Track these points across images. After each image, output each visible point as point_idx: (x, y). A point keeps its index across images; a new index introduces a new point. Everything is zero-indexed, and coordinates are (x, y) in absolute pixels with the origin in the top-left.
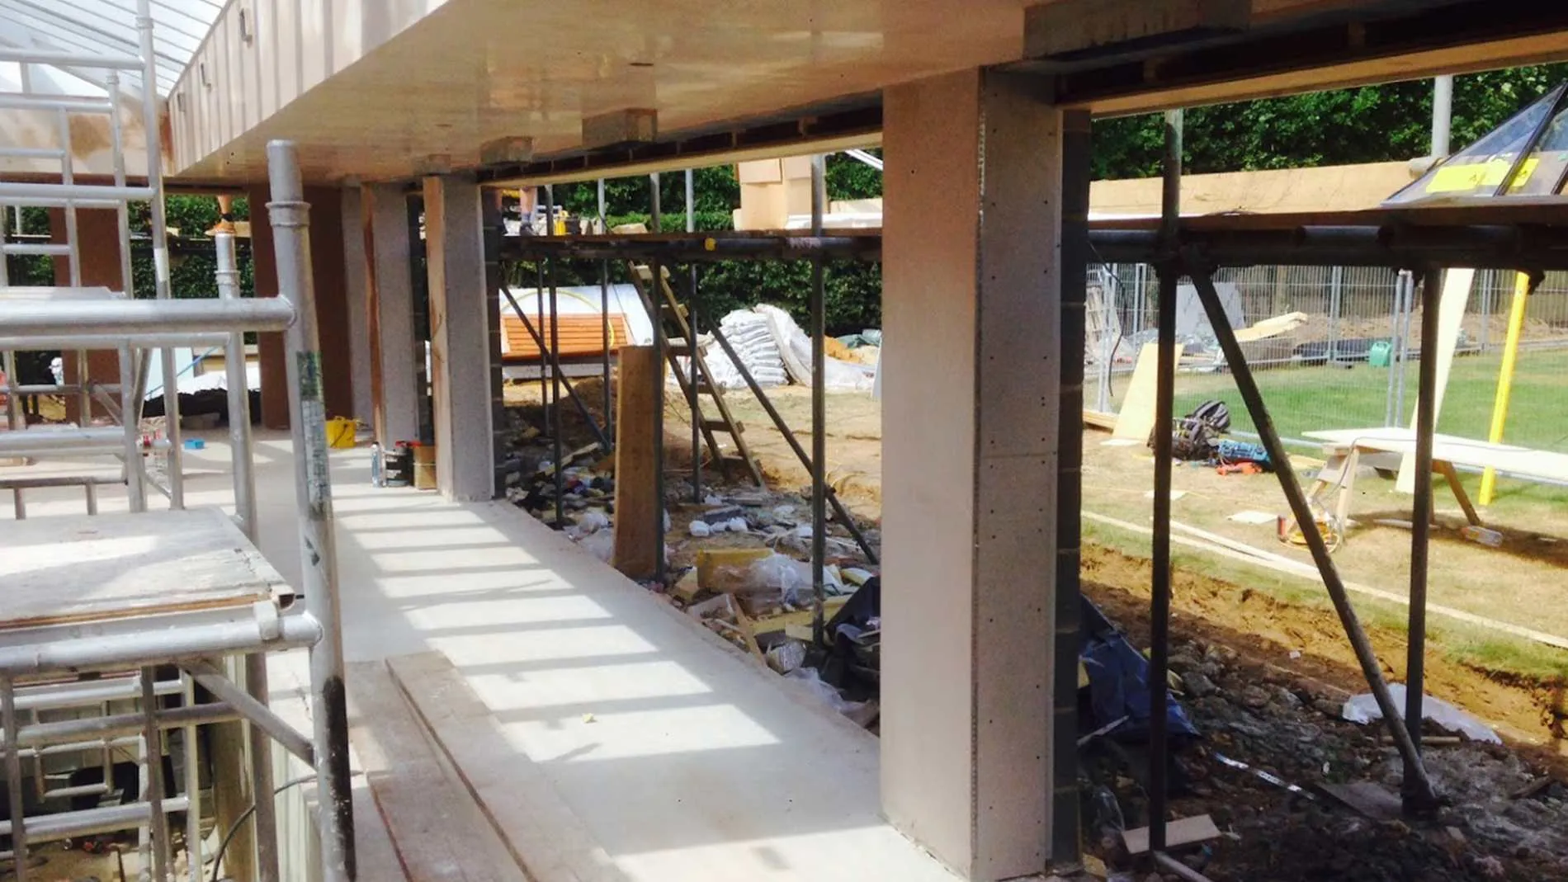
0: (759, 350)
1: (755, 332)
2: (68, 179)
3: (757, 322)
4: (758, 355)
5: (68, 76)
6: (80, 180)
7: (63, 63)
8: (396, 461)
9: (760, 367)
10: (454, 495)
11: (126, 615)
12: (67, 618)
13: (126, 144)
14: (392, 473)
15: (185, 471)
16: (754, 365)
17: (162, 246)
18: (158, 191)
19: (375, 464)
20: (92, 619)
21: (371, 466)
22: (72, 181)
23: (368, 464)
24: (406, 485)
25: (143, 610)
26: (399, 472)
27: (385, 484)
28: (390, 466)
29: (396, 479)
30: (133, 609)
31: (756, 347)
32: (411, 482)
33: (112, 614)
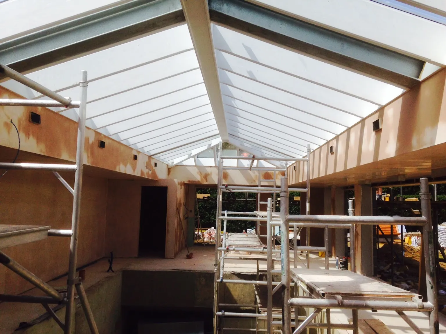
0: (444, 237)
1: (442, 232)
2: (275, 186)
3: (443, 228)
4: (443, 239)
5: (266, 162)
6: (262, 186)
7: (265, 159)
8: (343, 262)
9: (444, 243)
10: (362, 273)
11: (380, 296)
12: (367, 295)
13: (276, 178)
14: (342, 266)
15: (290, 260)
16: (442, 242)
17: (308, 203)
18: (309, 189)
19: (337, 262)
20: (373, 296)
21: (336, 263)
22: (275, 187)
23: (335, 262)
24: (345, 269)
25: (385, 295)
26: (344, 265)
27: (339, 269)
28: (341, 263)
29: (343, 267)
30: (382, 295)
31: (442, 236)
32: (347, 269)
33: (377, 295)
